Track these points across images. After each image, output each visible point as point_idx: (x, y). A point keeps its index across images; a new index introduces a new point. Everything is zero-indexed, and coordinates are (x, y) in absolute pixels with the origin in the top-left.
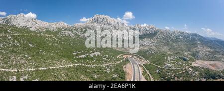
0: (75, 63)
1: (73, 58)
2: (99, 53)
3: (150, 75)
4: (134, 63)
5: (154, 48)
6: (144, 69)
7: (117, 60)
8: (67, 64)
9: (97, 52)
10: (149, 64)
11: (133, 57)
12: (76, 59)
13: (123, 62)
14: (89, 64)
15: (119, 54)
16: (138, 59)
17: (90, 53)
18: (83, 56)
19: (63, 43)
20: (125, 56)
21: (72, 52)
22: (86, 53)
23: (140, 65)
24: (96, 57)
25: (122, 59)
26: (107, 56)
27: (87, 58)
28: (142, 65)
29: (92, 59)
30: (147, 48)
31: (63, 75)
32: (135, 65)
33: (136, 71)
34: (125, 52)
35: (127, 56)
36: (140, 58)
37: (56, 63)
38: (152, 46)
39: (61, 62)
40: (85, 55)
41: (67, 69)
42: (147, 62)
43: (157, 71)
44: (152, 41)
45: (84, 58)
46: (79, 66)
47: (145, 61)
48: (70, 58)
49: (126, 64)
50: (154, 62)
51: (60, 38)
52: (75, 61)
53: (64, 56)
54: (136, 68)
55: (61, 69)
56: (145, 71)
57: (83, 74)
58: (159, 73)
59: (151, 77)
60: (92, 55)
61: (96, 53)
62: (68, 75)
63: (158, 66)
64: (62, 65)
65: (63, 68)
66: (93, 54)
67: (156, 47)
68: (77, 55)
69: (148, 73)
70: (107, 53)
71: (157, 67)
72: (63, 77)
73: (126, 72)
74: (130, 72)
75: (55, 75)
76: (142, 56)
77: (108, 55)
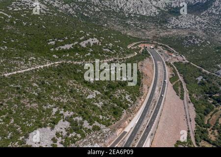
0: (54, 60)
1: (49, 52)
2: (96, 41)
3: (184, 85)
4: (157, 58)
5: (200, 33)
6: (174, 71)
7: (128, 53)
8: (40, 64)
9: (92, 38)
10: (186, 64)
11: (156, 47)
12: (55, 52)
13: (139, 55)
14: (79, 60)
15: (131, 42)
16: (166, 52)
17: (80, 41)
18: (68, 46)
19: (25, 24)
20: (141, 46)
21: (46, 41)
22: (74, 41)
23: (168, 64)
24: (92, 48)
25: (138, 50)
26: (111, 45)
27: (75, 49)
28: (171, 63)
29: (84, 50)
30: (185, 33)
31: (35, 84)
32: (158, 62)
33: (159, 72)
34: (144, 38)
35: (146, 45)
36: (169, 51)
37: (16, 65)
38: (196, 29)
39: (27, 61)
40: (71, 46)
41: (41, 72)
42: (183, 59)
43: (200, 79)
44: (198, 19)
45: (69, 51)
46: (62, 64)
47: (179, 57)
48: (43, 51)
49: (143, 60)
50: (195, 62)
51: (16, 15)
52: (54, 56)
53: (32, 50)
54: (160, 67)
55: (28, 75)
56: (176, 75)
57: (70, 78)
58: (202, 84)
59: (184, 87)
60: (83, 44)
61: (90, 40)
62: (43, 83)
63: (204, 70)
64: (29, 67)
65: (32, 71)
66: (86, 42)
67: (205, 31)
68: (56, 46)
69: (181, 79)
70: (110, 41)
71: (200, 70)
72: (35, 88)
73: (142, 73)
74: (149, 74)
75: (18, 88)
76: (175, 47)
77: (113, 43)
